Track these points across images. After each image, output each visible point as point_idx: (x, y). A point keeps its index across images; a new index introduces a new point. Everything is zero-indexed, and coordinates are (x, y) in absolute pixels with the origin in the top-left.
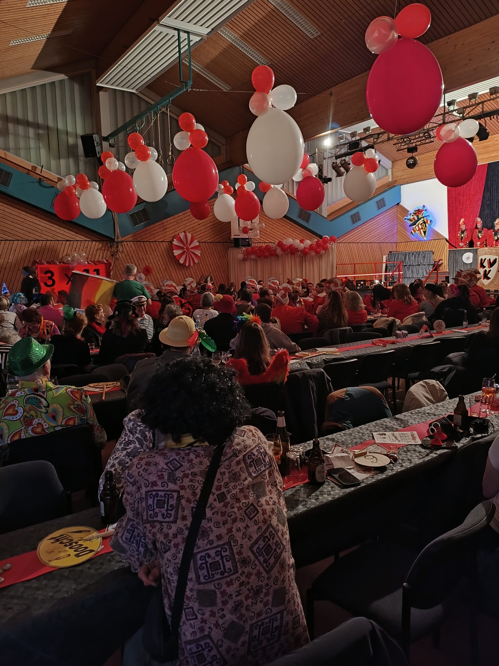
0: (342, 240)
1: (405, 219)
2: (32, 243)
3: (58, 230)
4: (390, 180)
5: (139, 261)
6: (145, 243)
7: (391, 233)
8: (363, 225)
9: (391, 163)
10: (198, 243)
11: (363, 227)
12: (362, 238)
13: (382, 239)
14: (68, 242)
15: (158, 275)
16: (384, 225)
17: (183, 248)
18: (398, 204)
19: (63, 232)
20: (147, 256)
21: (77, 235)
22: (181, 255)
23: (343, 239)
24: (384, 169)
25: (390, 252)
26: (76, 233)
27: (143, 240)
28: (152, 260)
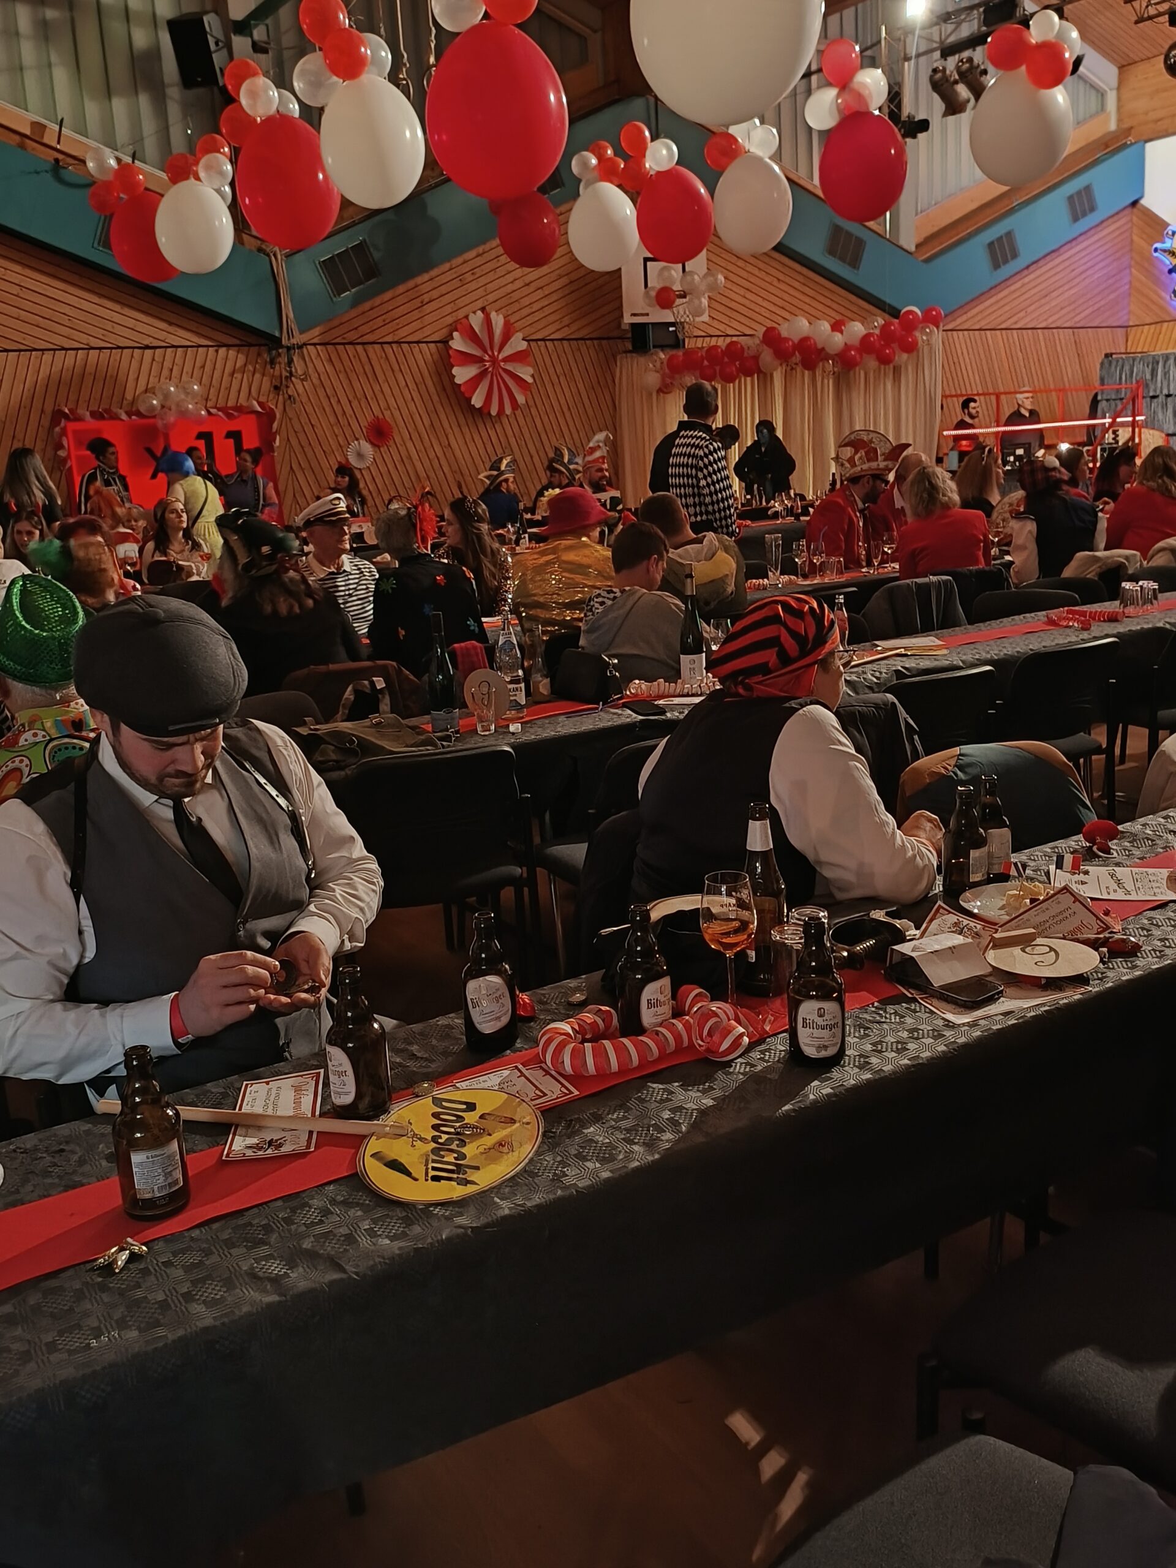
0: (959, 321)
1: (1156, 250)
2: (48, 356)
3: (117, 318)
4: (1113, 126)
5: (355, 404)
6: (369, 348)
7: (1112, 296)
8: (1026, 272)
9: (1113, 70)
10: (525, 343)
11: (1026, 280)
12: (1022, 314)
13: (1082, 315)
14: (148, 352)
15: (410, 445)
16: (1089, 272)
17: (479, 360)
18: (1135, 203)
19: (131, 323)
20: (377, 388)
21: (171, 329)
22: (475, 382)
23: (964, 317)
24: (1093, 93)
25: (1107, 356)
26: (170, 324)
27: (365, 339)
28: (392, 401)
